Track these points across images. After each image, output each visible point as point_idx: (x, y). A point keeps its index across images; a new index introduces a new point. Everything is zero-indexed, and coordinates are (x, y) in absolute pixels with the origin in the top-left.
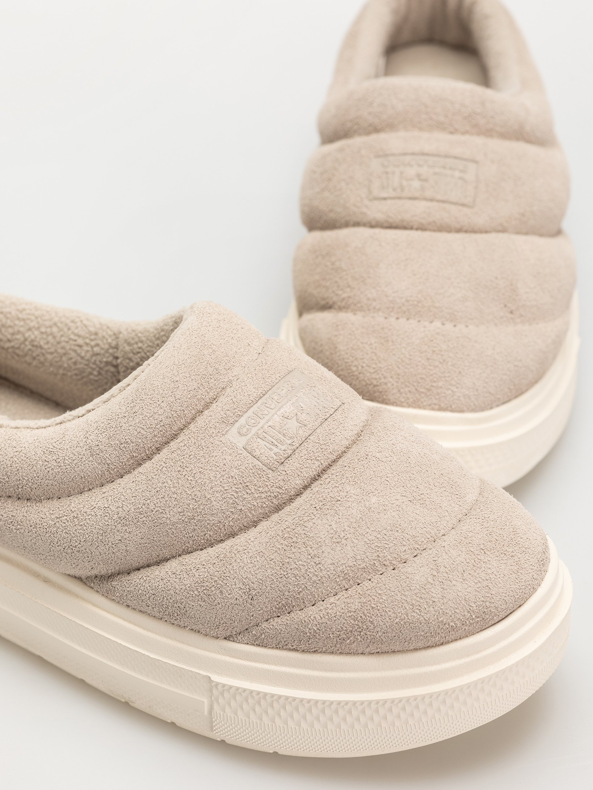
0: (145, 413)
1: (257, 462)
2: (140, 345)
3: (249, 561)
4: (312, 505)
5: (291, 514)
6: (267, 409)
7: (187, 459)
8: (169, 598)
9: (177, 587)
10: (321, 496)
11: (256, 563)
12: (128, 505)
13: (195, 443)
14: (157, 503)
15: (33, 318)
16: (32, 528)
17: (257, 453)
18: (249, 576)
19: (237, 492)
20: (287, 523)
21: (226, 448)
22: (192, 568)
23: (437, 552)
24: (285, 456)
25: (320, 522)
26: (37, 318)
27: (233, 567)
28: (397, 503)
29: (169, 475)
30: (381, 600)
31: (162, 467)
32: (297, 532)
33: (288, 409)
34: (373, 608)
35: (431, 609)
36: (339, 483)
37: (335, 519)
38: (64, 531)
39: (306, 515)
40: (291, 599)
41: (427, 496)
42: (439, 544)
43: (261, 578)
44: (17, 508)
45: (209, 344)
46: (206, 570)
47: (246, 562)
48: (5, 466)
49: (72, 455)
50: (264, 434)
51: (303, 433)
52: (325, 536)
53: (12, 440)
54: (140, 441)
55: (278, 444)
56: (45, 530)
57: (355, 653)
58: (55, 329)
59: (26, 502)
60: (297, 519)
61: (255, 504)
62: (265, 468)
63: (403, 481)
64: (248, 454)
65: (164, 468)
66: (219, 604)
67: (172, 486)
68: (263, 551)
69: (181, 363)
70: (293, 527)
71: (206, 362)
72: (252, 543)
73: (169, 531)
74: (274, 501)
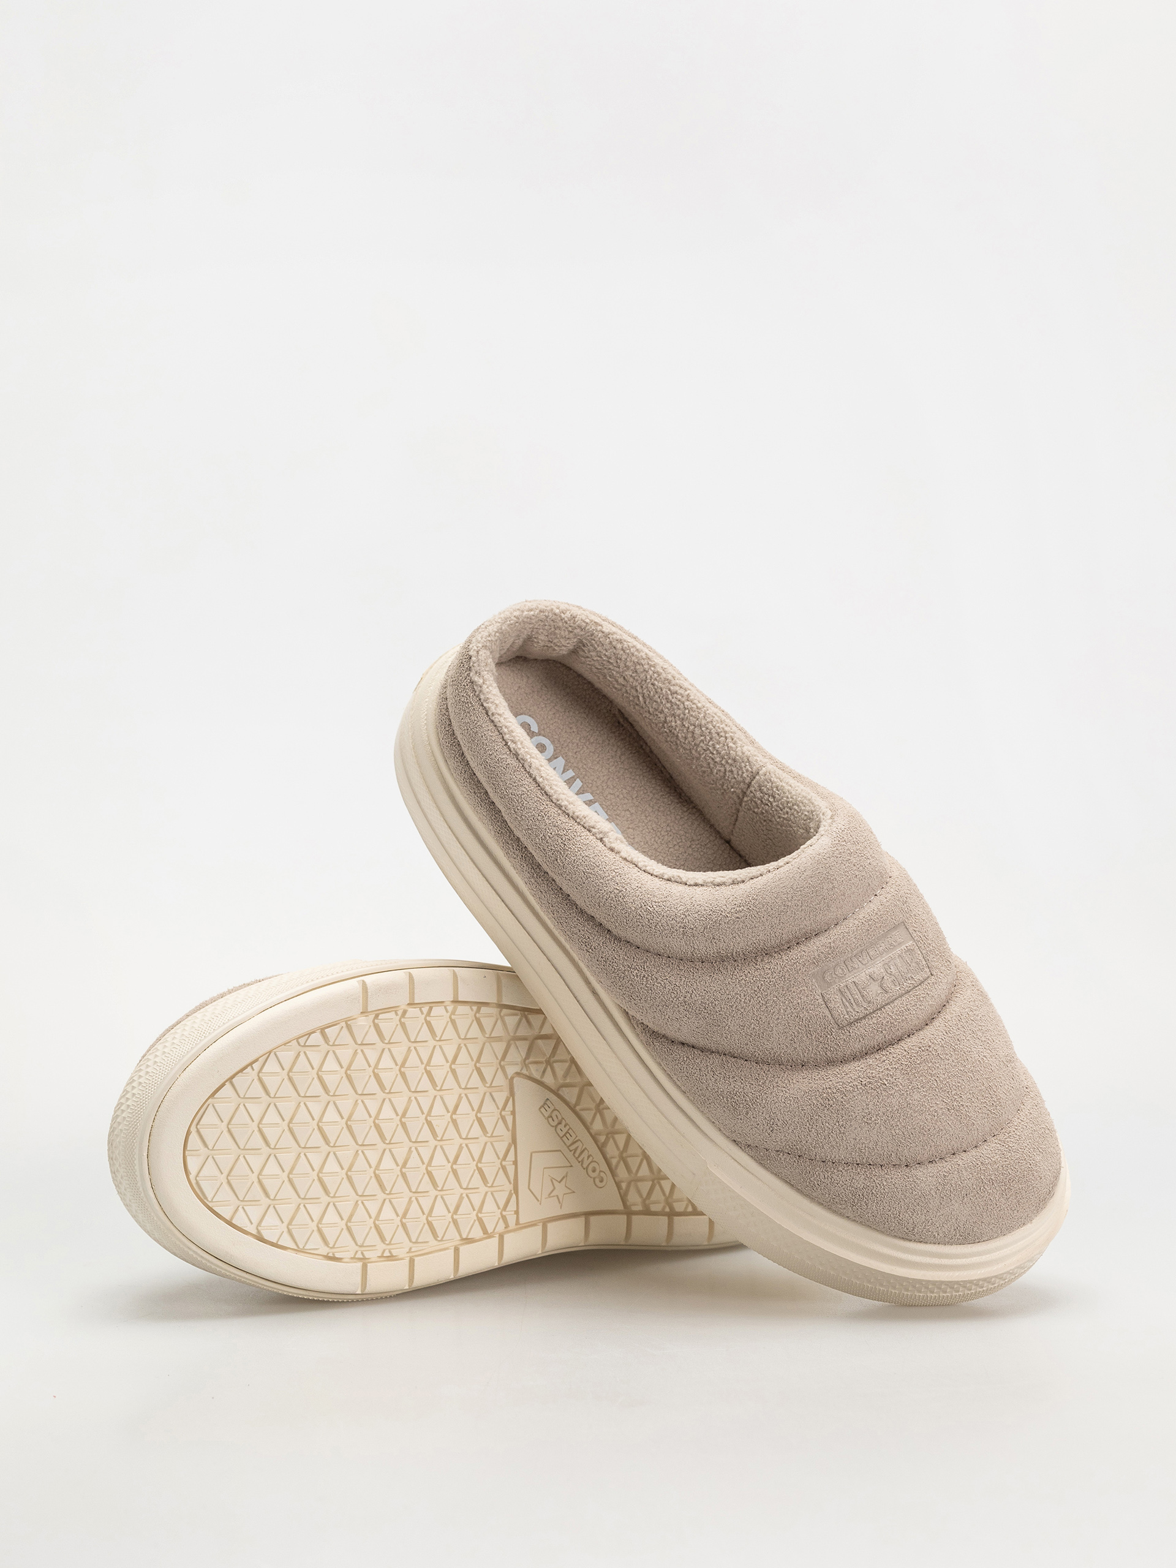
0: (746, 923)
1: (827, 1013)
2: (771, 800)
3: (783, 1100)
4: (859, 1077)
5: (838, 1076)
6: (859, 963)
7: (767, 983)
8: (699, 1088)
9: (711, 1085)
10: (871, 1072)
11: (788, 1105)
12: (697, 995)
13: (780, 971)
14: (724, 1008)
15: (681, 706)
16: (602, 959)
17: (831, 1005)
18: (777, 1113)
19: (798, 1033)
20: (831, 1083)
21: (806, 989)
22: (731, 1077)
23: (950, 1168)
24: (855, 1017)
25: (860, 1097)
26: (685, 709)
27: (767, 1097)
28: (936, 1108)
29: (745, 989)
30: (882, 1191)
31: (741, 978)
32: (836, 1097)
33: (877, 969)
34: (873, 1193)
35: (924, 1217)
36: (891, 1066)
37: (874, 1101)
38: (630, 982)
39: (850, 1085)
40: (805, 1147)
41: (966, 1108)
42: (955, 1160)
43: (787, 1119)
44: (596, 933)
45: (832, 878)
46: (742, 1086)
47: (780, 1099)
48: (601, 896)
49: (665, 924)
50: (845, 988)
51: (881, 999)
52: (859, 1112)
53: (618, 874)
54: (732, 944)
55: (854, 1004)
56: (613, 969)
57: (841, 1215)
58: (697, 731)
59: (606, 932)
60: (841, 1084)
61: (811, 1049)
62: (832, 1021)
63: (951, 1085)
64: (823, 1003)
65: (743, 981)
66: (741, 1119)
67: (743, 1000)
68: (799, 1098)
69: (798, 890)
70: (835, 1091)
71: (822, 897)
72: (792, 1084)
73: (724, 1035)
74: (829, 1053)
